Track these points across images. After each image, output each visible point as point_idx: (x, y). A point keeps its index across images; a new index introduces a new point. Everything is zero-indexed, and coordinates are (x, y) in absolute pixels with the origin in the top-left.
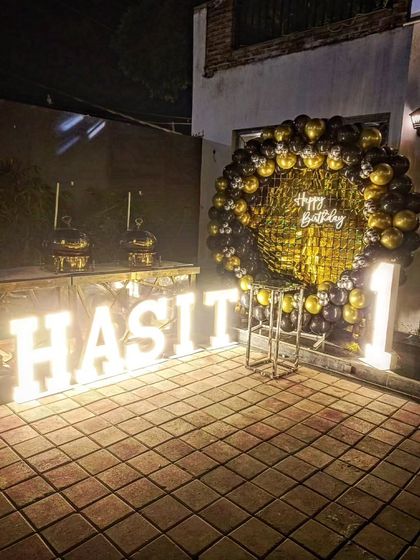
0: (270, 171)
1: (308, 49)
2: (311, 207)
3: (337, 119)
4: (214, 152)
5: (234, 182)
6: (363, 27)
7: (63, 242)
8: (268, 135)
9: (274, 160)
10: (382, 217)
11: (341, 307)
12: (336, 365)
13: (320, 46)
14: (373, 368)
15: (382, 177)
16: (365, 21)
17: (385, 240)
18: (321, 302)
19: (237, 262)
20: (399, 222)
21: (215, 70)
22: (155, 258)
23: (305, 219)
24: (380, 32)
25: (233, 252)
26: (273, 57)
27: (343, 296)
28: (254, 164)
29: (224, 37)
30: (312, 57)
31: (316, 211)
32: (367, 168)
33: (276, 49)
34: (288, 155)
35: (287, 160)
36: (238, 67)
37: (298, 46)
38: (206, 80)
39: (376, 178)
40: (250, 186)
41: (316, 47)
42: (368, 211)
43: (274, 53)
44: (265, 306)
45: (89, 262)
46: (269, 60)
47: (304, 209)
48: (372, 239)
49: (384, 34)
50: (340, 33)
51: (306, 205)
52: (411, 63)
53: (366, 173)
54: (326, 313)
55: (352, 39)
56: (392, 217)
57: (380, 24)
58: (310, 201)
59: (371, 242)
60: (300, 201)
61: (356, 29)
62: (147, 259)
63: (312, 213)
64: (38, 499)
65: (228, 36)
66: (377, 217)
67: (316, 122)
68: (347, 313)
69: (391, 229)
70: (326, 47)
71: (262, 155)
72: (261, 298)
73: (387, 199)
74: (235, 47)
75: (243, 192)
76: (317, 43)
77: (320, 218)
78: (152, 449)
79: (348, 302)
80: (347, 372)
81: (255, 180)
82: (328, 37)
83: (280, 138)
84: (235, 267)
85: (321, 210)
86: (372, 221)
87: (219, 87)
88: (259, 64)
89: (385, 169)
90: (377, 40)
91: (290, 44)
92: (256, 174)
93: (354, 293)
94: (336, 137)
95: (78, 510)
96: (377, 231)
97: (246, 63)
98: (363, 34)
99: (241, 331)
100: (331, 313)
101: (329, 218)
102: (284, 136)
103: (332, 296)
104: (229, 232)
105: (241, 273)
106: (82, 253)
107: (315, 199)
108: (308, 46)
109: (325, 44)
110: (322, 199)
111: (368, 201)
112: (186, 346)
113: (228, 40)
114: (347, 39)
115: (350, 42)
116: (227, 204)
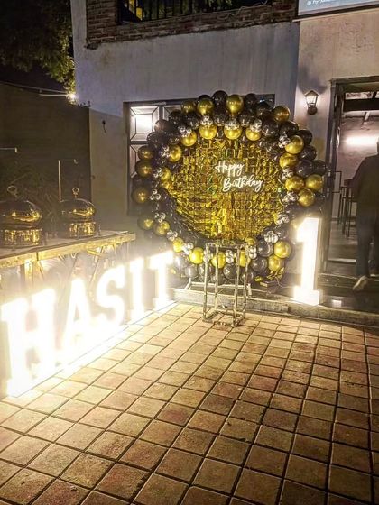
0: (193, 141)
1: (197, 32)
2: (231, 172)
3: (252, 95)
4: (104, 123)
5: (163, 151)
6: (247, 18)
7: (14, 215)
8: (188, 108)
9: (197, 132)
10: (298, 181)
11: (267, 259)
12: (273, 308)
13: (208, 30)
14: (305, 305)
15: (296, 146)
16: (249, 13)
17: (303, 199)
18: (251, 256)
19: (166, 226)
20: (311, 184)
21: (99, 42)
22: (96, 228)
23: (226, 185)
24: (263, 24)
25: (164, 217)
26: (162, 36)
27: (270, 249)
28: (180, 134)
29: (107, 11)
30: (200, 39)
31: (237, 178)
32: (286, 139)
33: (164, 29)
34: (211, 127)
35: (210, 131)
36: (125, 42)
37: (186, 28)
38: (88, 51)
39: (291, 148)
40: (175, 154)
41: (203, 31)
42: (287, 174)
43: (162, 32)
44: (198, 265)
45: (42, 235)
46: (158, 38)
47: (225, 175)
48: (293, 199)
49: (266, 26)
50: (226, 21)
51: (226, 172)
52: (300, 52)
53: (284, 143)
54: (255, 264)
55: (237, 27)
56: (305, 179)
57: (261, 18)
58: (230, 168)
59: (291, 202)
60: (221, 168)
61: (241, 19)
62: (89, 228)
63: (232, 179)
64: (140, 486)
65: (111, 11)
66: (293, 181)
67: (235, 97)
68: (272, 263)
69: (307, 192)
70: (214, 32)
71: (188, 127)
72: (195, 258)
73: (301, 165)
74: (119, 23)
75: (168, 160)
76: (206, 27)
77: (240, 184)
78: (197, 409)
79: (273, 254)
80: (284, 311)
81: (179, 149)
82: (215, 23)
83: (204, 111)
84: (166, 231)
85: (241, 176)
86: (289, 184)
87: (105, 60)
88: (147, 40)
89: (299, 141)
90: (260, 31)
91: (179, 26)
92: (181, 144)
93: (279, 245)
94: (255, 112)
95: (190, 484)
96: (295, 192)
97: (133, 39)
98: (247, 25)
99: (176, 290)
100: (260, 265)
101: (248, 183)
102: (207, 109)
103: (260, 249)
104: (159, 198)
105: (173, 235)
106: (35, 225)
107: (235, 167)
108: (196, 29)
109: (214, 29)
110: (241, 166)
111: (286, 168)
112: (139, 311)
113: (112, 15)
114: (232, 27)
115: (236, 30)
116: (156, 172)
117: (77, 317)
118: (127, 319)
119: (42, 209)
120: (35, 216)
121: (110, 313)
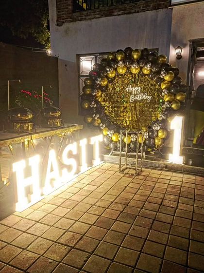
0: (113, 75)
1: (115, 15)
2: (134, 92)
3: (146, 50)
4: (66, 66)
5: (97, 80)
6: (143, 7)
7: (19, 115)
8: (111, 57)
9: (116, 70)
10: (171, 96)
11: (154, 139)
12: (157, 165)
13: (122, 14)
14: (175, 164)
15: (170, 77)
16: (144, 4)
17: (173, 106)
18: (145, 137)
19: (99, 121)
20: (178, 98)
21: (63, 22)
22: (62, 122)
23: (132, 98)
24: (152, 10)
25: (98, 116)
26: (97, 18)
27: (155, 133)
28: (107, 71)
29: (68, 5)
30: (118, 19)
31: (138, 95)
32: (164, 73)
33: (98, 14)
34: (123, 67)
35: (123, 69)
36: (77, 22)
37: (110, 14)
38: (57, 27)
39: (167, 78)
40: (104, 82)
41: (119, 15)
42: (165, 92)
43: (97, 16)
44: (116, 142)
45: (33, 126)
46: (95, 19)
47: (131, 93)
48: (168, 106)
49: (154, 11)
50: (132, 9)
51: (132, 91)
52: (172, 25)
53: (164, 75)
54: (147, 142)
55: (138, 12)
56: (175, 95)
57: (151, 7)
58: (134, 89)
59: (167, 107)
60: (129, 90)
61: (140, 8)
62: (58, 122)
63: (135, 95)
64: (86, 261)
65: (70, 5)
66: (168, 96)
67: (137, 51)
68: (156, 141)
69: (176, 102)
71: (111, 67)
72: (114, 138)
73: (173, 87)
74: (74, 11)
75: (100, 85)
76: (120, 13)
77: (139, 98)
78: (116, 220)
79: (157, 136)
80: (164, 167)
81: (106, 79)
82: (125, 10)
83: (119, 58)
84: (99, 124)
85: (140, 94)
86: (166, 98)
87: (66, 32)
88: (89, 21)
89: (171, 73)
90: (150, 14)
91: (106, 12)
92: (107, 77)
93: (160, 131)
94: (148, 58)
95: (112, 261)
96: (170, 102)
97: (81, 20)
98: (143, 11)
99: (105, 155)
100: (150, 142)
101: (144, 97)
102: (121, 58)
103: (150, 134)
104: (95, 106)
105: (103, 126)
106: (30, 121)
107: (136, 88)
108: (115, 14)
109: (125, 14)
110: (140, 88)
111: (164, 89)
113: (70, 7)
114: (135, 12)
115: (137, 14)
116: (94, 92)
117: (52, 170)
118: (78, 171)
119: (33, 112)
120: (30, 116)
121: (69, 168)
